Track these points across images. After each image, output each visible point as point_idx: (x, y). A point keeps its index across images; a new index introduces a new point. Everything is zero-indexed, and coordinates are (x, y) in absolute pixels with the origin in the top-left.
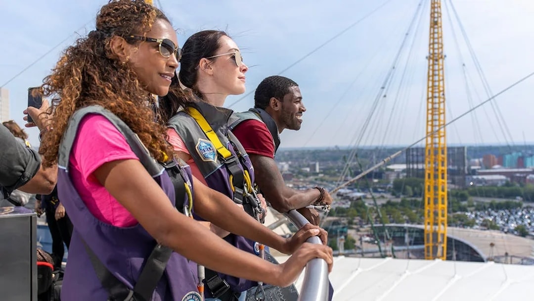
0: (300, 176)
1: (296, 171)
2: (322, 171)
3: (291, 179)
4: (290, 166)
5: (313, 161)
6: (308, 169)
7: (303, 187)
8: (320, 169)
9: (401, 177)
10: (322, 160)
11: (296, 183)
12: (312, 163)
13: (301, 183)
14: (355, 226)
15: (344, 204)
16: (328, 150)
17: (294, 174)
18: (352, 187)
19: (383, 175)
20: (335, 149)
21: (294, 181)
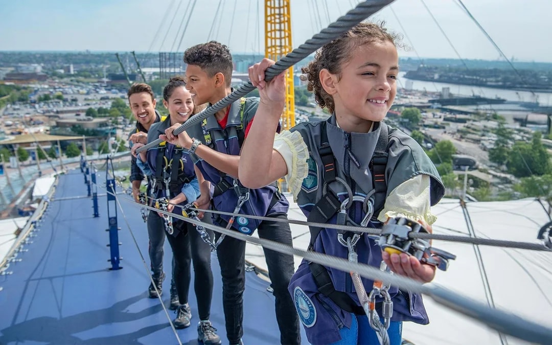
0: (54, 77)
1: (50, 72)
2: (76, 72)
3: (45, 80)
4: (43, 68)
5: (66, 63)
6: (62, 71)
7: (60, 88)
8: (74, 71)
9: (153, 79)
10: (75, 63)
11: (51, 84)
12: (65, 65)
13: (56, 84)
14: (120, 126)
15: (104, 104)
16: (80, 54)
17: (49, 76)
18: (109, 88)
19: (137, 77)
20: (86, 53)
21: (49, 82)
